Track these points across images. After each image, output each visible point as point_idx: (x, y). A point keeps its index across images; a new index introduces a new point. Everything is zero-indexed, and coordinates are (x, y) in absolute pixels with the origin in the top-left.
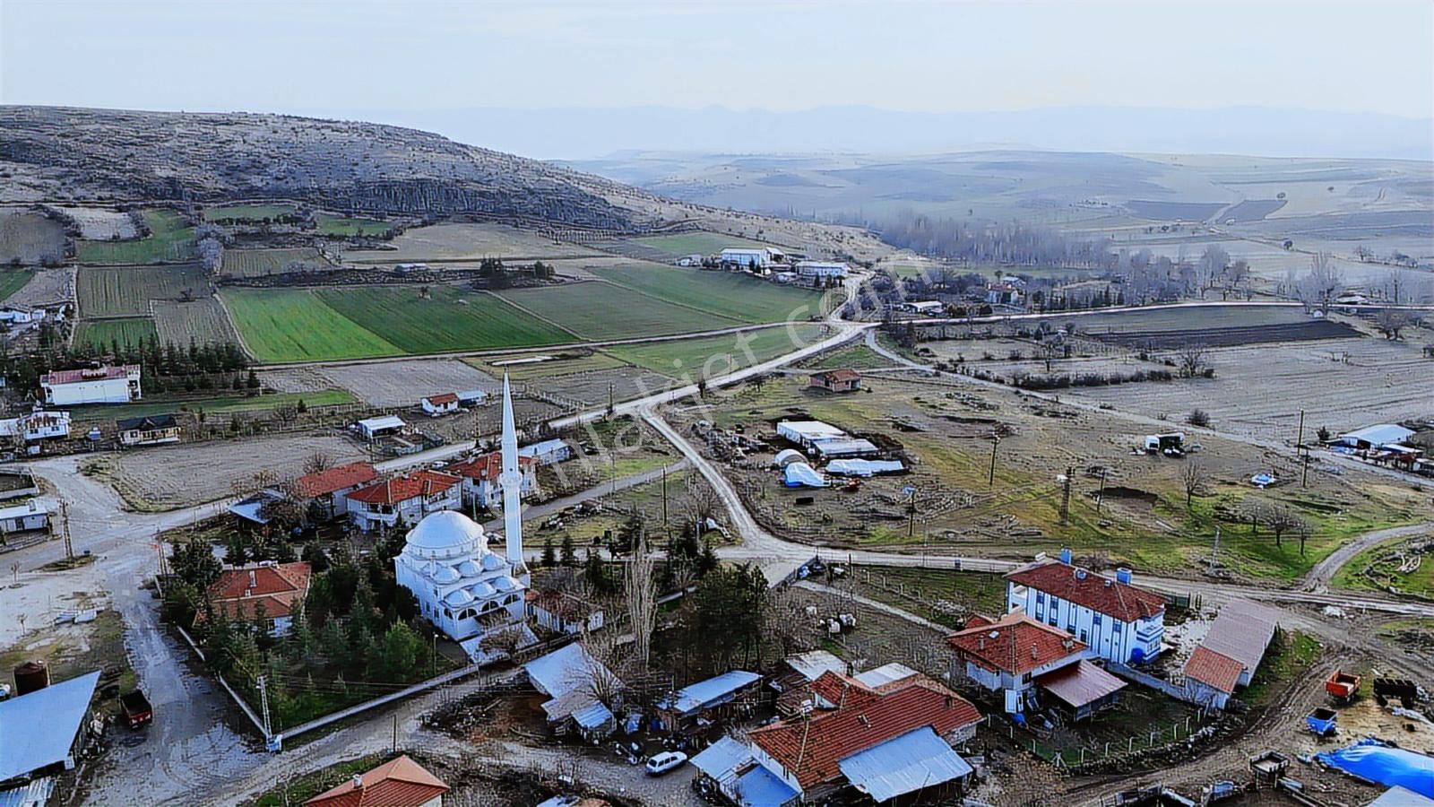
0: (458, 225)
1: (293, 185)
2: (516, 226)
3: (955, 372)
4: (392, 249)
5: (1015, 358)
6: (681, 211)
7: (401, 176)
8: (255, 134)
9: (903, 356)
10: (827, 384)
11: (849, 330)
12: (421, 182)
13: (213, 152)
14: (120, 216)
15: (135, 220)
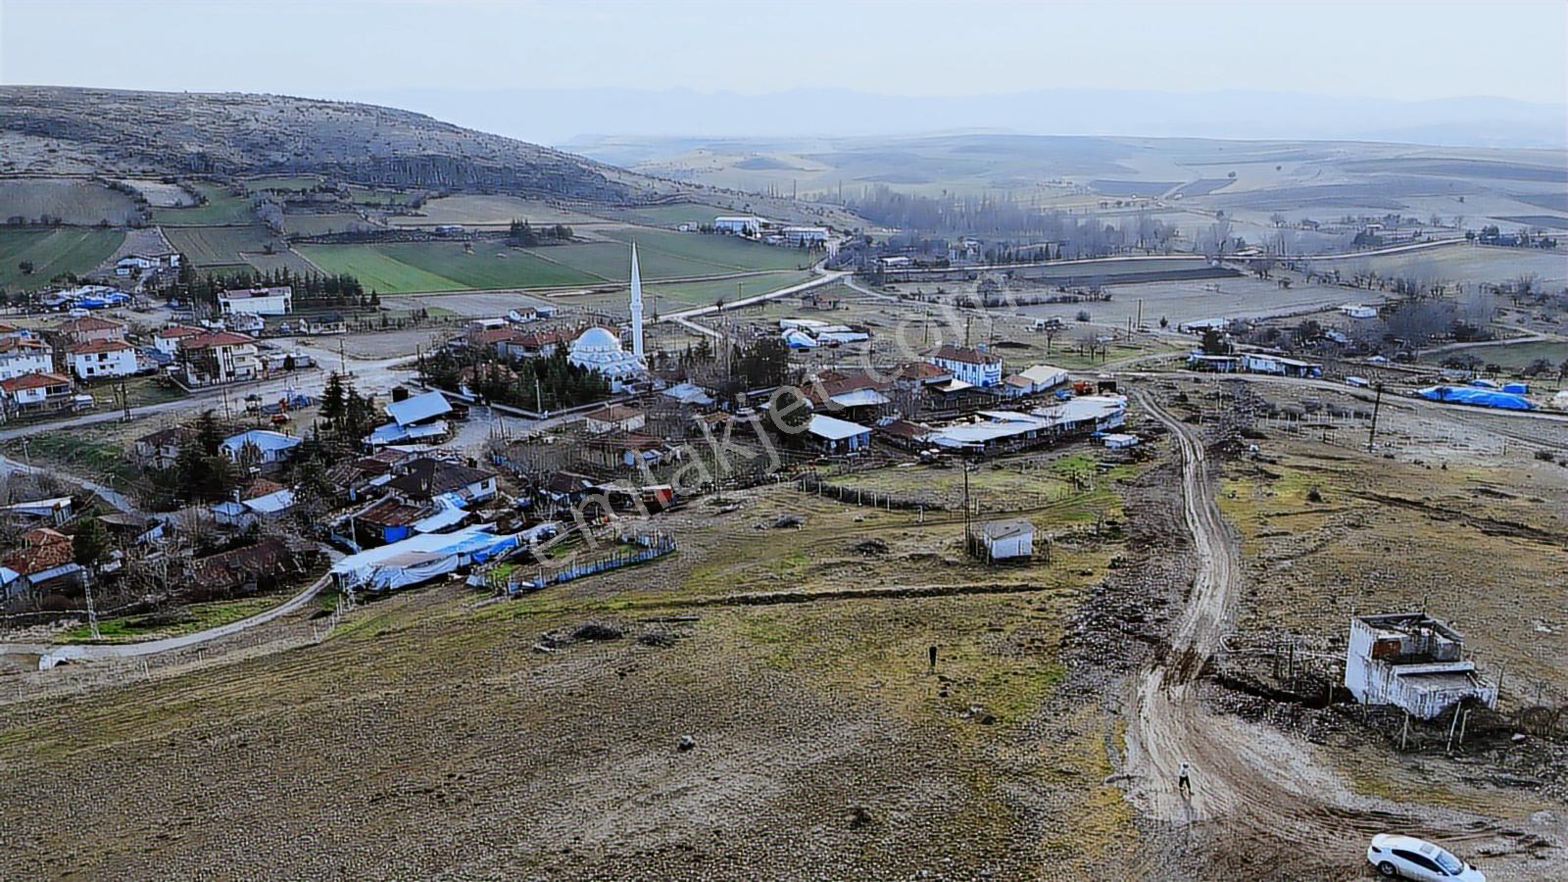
2: (524, 198)
4: (424, 215)
6: (672, 186)
10: (815, 304)
14: (171, 187)
15: (188, 191)
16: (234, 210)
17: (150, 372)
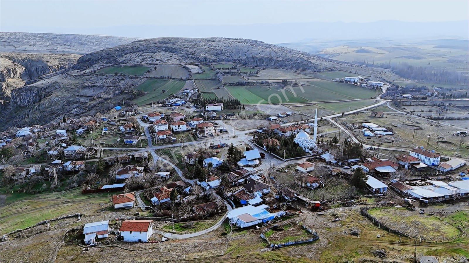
0: (272, 69)
1: (231, 58)
2: (287, 69)
3: (411, 114)
4: (259, 76)
5: (430, 111)
6: (333, 64)
7: (257, 56)
8: (220, 44)
9: (397, 109)
10: (375, 115)
11: (382, 102)
12: (263, 57)
13: (212, 49)
14: (197, 67)
15: (201, 68)
16: (211, 75)
17: (189, 130)
